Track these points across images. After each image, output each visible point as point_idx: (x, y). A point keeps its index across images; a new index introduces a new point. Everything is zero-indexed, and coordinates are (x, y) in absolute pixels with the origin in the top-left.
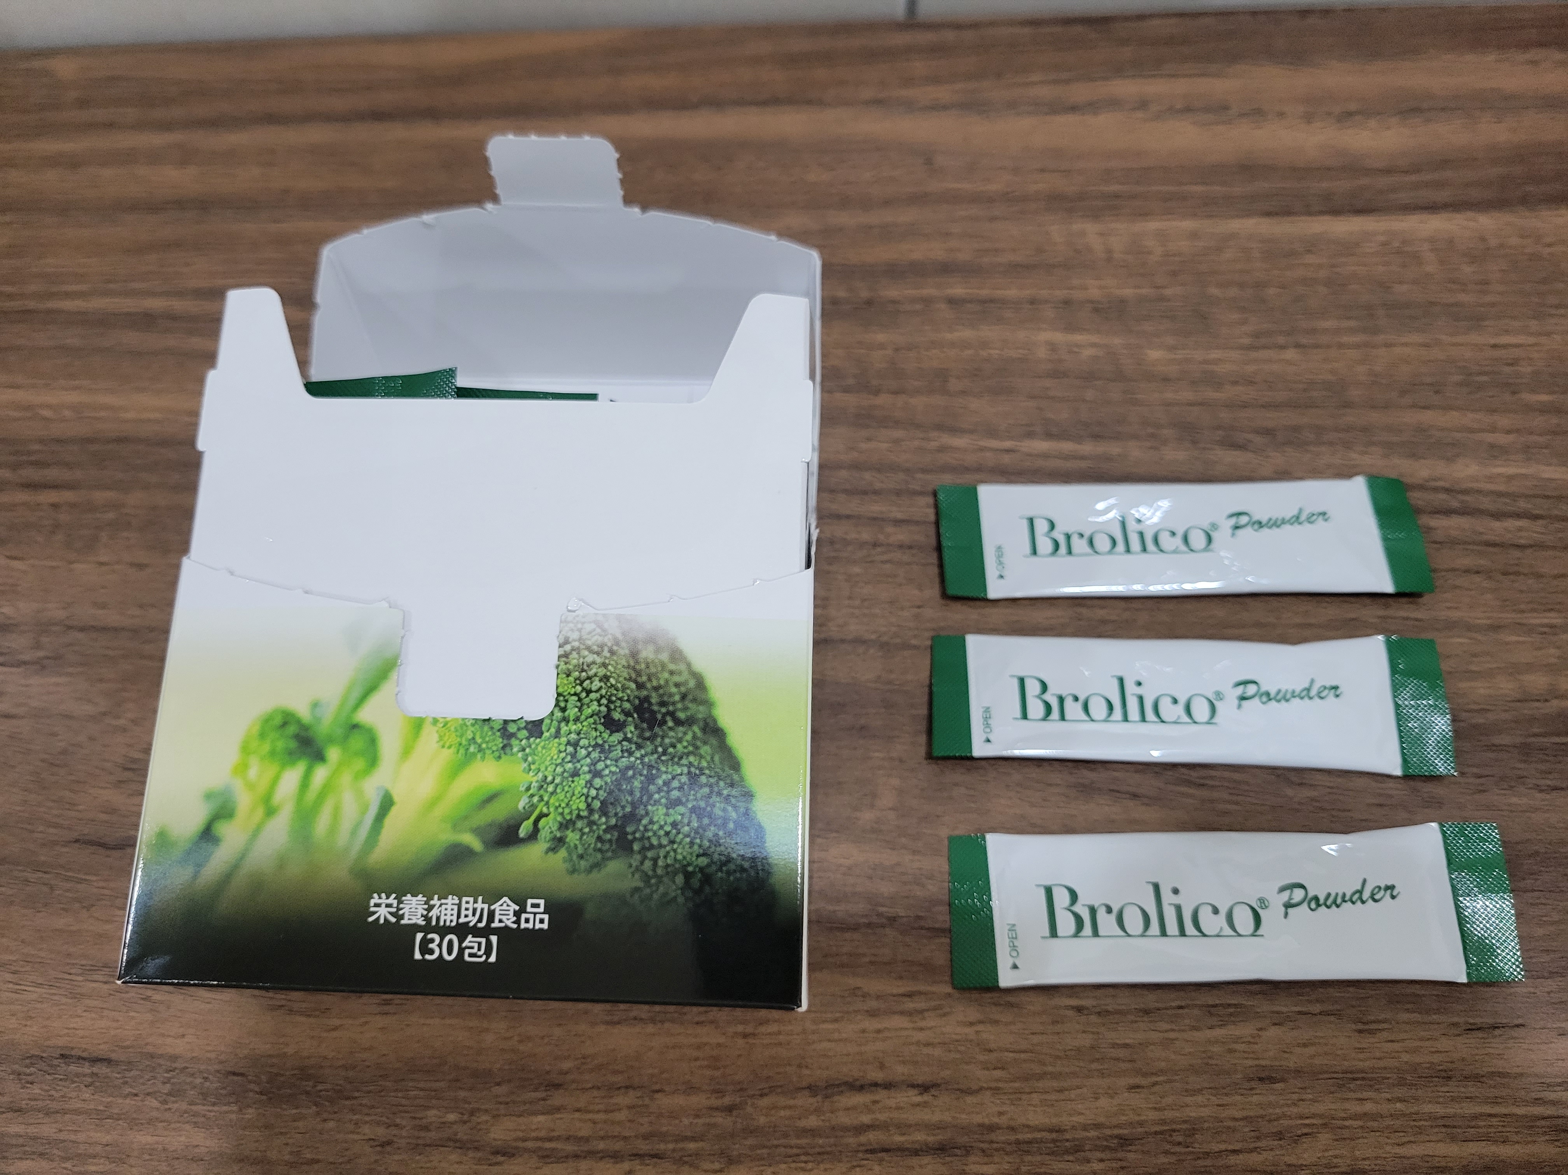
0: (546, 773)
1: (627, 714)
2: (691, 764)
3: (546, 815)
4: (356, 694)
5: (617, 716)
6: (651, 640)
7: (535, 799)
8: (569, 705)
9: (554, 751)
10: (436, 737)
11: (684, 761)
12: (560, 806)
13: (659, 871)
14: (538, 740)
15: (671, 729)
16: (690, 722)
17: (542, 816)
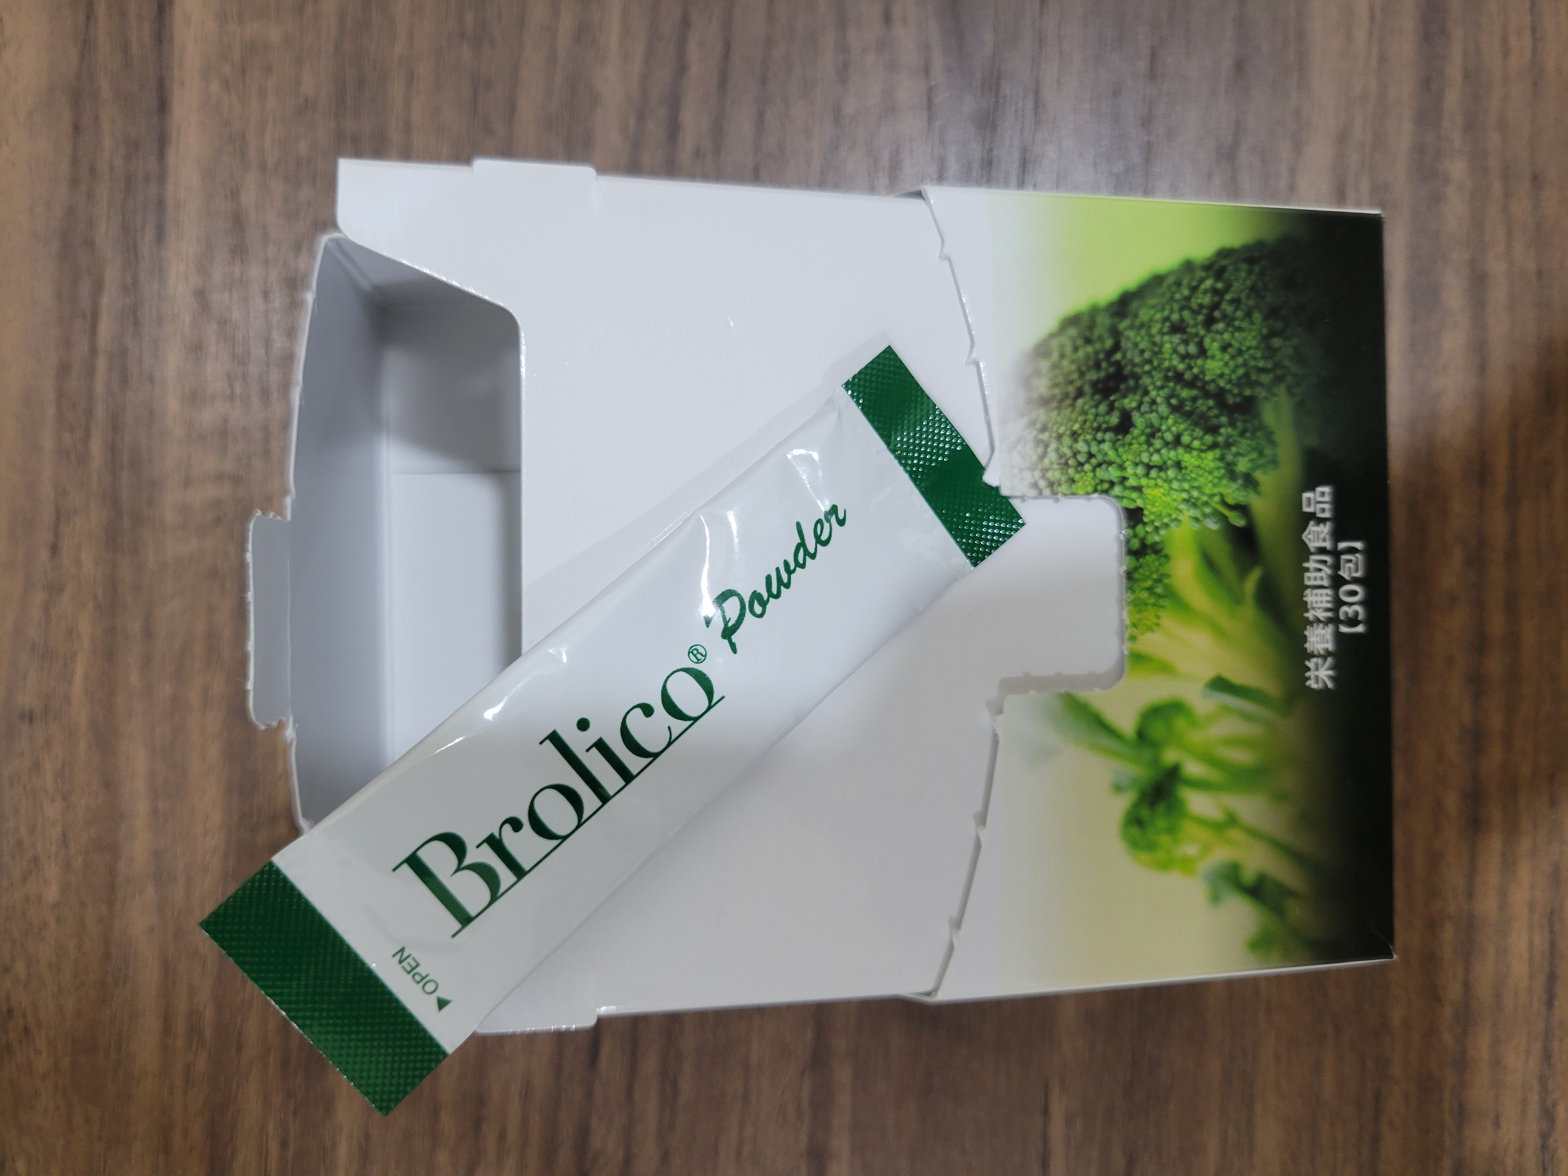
0: (1179, 499)
1: (1111, 408)
2: (1161, 333)
3: (1222, 495)
4: (1106, 741)
5: (1114, 419)
6: (1026, 382)
7: (1207, 510)
8: (1106, 477)
9: (1157, 492)
10: (1149, 636)
11: (1158, 339)
12: (1211, 482)
13: (1269, 365)
14: (1146, 512)
15: (1124, 356)
16: (1116, 334)
17: (1224, 503)
